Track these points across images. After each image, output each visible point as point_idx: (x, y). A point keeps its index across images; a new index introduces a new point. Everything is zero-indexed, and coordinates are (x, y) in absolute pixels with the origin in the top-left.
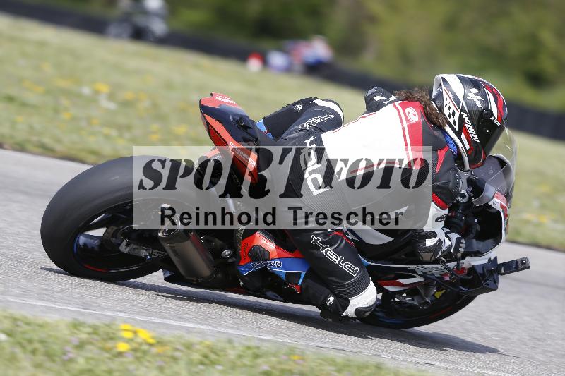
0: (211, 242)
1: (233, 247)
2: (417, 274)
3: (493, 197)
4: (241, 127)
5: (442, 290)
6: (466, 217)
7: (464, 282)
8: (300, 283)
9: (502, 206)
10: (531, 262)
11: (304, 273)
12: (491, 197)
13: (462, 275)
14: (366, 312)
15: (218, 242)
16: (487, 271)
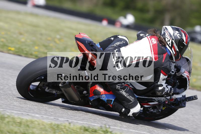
0: (79, 88)
1: (87, 90)
2: (155, 101)
3: (184, 72)
4: (90, 46)
5: (165, 107)
6: (174, 80)
7: (173, 104)
8: (112, 104)
9: (187, 76)
10: (198, 97)
11: (113, 100)
12: (183, 72)
13: (172, 101)
14: (136, 114)
15: (82, 88)
16: (182, 100)
